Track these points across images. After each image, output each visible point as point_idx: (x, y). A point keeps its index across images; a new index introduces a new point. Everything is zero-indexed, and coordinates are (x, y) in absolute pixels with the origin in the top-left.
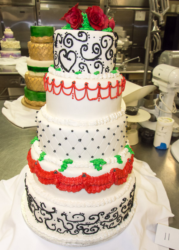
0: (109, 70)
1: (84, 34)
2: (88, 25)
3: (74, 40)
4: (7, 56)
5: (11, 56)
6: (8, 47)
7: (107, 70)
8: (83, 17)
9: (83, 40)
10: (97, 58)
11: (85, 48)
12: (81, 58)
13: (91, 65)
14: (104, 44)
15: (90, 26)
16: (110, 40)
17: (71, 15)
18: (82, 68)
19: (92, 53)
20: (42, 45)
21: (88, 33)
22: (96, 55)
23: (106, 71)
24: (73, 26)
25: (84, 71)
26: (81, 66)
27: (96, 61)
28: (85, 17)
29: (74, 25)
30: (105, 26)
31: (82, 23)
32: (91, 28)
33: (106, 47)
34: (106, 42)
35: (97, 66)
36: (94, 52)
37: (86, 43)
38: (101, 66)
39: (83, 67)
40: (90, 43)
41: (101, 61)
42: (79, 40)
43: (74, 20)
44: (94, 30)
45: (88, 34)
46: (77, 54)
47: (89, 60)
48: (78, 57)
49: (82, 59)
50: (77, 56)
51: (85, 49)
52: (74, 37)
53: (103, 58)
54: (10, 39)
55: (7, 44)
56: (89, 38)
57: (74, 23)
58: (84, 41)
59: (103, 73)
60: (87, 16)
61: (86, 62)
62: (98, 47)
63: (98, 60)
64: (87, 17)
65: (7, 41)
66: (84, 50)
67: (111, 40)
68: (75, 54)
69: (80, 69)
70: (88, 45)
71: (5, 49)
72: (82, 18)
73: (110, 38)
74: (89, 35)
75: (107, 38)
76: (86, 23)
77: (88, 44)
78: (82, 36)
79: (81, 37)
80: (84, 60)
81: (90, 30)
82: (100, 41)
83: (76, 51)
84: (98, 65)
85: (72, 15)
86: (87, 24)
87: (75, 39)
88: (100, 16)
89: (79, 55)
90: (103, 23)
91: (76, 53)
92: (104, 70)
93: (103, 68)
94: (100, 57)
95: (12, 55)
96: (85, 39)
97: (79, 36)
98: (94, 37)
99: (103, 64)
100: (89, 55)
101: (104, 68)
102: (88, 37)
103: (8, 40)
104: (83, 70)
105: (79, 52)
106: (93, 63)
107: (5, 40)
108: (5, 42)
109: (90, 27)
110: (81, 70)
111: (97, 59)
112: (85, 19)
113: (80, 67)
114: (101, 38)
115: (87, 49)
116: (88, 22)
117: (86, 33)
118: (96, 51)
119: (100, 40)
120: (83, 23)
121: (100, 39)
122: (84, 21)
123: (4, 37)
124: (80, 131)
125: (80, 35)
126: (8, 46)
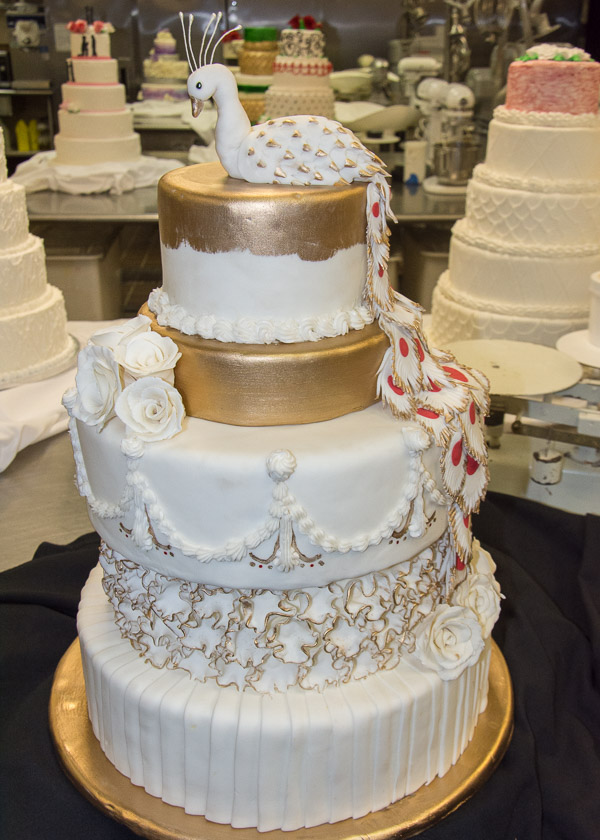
1: (300, 32)
4: (158, 95)
5: (167, 96)
6: (161, 75)
7: (316, 56)
20: (259, 54)
21: (303, 31)
40: (304, 38)
44: (307, 30)
52: (294, 35)
53: (312, 48)
54: (167, 56)
55: (159, 67)
59: (312, 57)
61: (301, 50)
63: (310, 49)
65: (161, 61)
68: (294, 45)
71: (153, 80)
74: (304, 33)
84: (309, 52)
89: (297, 46)
93: (313, 54)
95: (171, 93)
96: (301, 36)
97: (297, 34)
98: (307, 34)
99: (313, 52)
100: (303, 45)
103: (165, 59)
107: (156, 59)
108: (156, 64)
109: (305, 28)
110: (298, 55)
114: (311, 35)
115: (302, 42)
123: (152, 52)
124: (296, 95)
126: (163, 72)
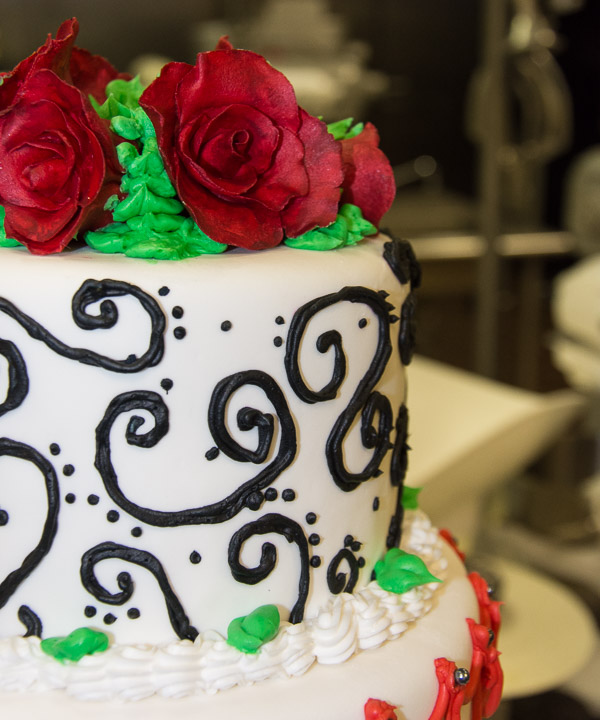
0: (361, 562)
1: (127, 305)
2: (168, 208)
3: (33, 352)
7: (343, 568)
8: (123, 151)
9: (122, 356)
10: (251, 494)
11: (138, 421)
12: (107, 503)
13: (195, 558)
14: (316, 369)
15: (184, 214)
16: (363, 324)
17: (13, 129)
18: (114, 588)
19: (211, 455)
21: (164, 291)
22: (249, 471)
23: (337, 584)
24: (24, 223)
25: (134, 613)
26: (108, 572)
27: (246, 516)
28: (138, 146)
29: (40, 216)
30: (317, 206)
31: (113, 199)
32: (191, 230)
33: (330, 393)
34: (332, 349)
35: (251, 556)
36: (224, 445)
37: (147, 381)
38: (288, 554)
39: (125, 581)
41: (294, 512)
42: (86, 357)
43: (37, 175)
44: (223, 247)
45: (167, 304)
46: (69, 470)
47: (176, 524)
48: (71, 499)
49: (113, 517)
50: (66, 485)
51: (142, 430)
52: (36, 331)
53: (305, 481)
56: (180, 333)
57: (33, 192)
58: (132, 365)
59: (310, 610)
60: (150, 130)
61: (154, 540)
62: (265, 406)
63: (268, 508)
64: (151, 144)
66: (133, 438)
67: (374, 322)
68: (46, 468)
69: (92, 601)
70: (169, 398)
72: (112, 156)
73: (363, 310)
74: (178, 313)
75: (343, 318)
76: (149, 197)
77: (167, 384)
78: (109, 318)
79: (99, 333)
80: (127, 522)
81: (185, 252)
82: (282, 351)
83: (55, 449)
84: (269, 551)
85: (23, 128)
86: (158, 205)
87: (41, 345)
88: (269, 129)
89: (87, 480)
90: (295, 179)
91: (58, 463)
92: (319, 576)
93: (309, 563)
94: (280, 484)
96: (141, 347)
97: (85, 323)
98: (226, 326)
99: (308, 530)
100: (180, 473)
101: (316, 562)
102: (173, 323)
104: (120, 611)
105: (80, 451)
106: (214, 539)
109: (184, 225)
110: (103, 609)
111: (255, 507)
112: (134, 165)
113: (89, 581)
114: (288, 320)
115: (162, 429)
116: (166, 187)
117: (153, 291)
118: (249, 440)
119: (278, 342)
120: (123, 196)
121: (283, 331)
122: (125, 181)
125: (94, 309)
